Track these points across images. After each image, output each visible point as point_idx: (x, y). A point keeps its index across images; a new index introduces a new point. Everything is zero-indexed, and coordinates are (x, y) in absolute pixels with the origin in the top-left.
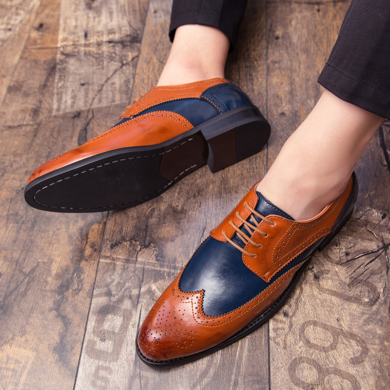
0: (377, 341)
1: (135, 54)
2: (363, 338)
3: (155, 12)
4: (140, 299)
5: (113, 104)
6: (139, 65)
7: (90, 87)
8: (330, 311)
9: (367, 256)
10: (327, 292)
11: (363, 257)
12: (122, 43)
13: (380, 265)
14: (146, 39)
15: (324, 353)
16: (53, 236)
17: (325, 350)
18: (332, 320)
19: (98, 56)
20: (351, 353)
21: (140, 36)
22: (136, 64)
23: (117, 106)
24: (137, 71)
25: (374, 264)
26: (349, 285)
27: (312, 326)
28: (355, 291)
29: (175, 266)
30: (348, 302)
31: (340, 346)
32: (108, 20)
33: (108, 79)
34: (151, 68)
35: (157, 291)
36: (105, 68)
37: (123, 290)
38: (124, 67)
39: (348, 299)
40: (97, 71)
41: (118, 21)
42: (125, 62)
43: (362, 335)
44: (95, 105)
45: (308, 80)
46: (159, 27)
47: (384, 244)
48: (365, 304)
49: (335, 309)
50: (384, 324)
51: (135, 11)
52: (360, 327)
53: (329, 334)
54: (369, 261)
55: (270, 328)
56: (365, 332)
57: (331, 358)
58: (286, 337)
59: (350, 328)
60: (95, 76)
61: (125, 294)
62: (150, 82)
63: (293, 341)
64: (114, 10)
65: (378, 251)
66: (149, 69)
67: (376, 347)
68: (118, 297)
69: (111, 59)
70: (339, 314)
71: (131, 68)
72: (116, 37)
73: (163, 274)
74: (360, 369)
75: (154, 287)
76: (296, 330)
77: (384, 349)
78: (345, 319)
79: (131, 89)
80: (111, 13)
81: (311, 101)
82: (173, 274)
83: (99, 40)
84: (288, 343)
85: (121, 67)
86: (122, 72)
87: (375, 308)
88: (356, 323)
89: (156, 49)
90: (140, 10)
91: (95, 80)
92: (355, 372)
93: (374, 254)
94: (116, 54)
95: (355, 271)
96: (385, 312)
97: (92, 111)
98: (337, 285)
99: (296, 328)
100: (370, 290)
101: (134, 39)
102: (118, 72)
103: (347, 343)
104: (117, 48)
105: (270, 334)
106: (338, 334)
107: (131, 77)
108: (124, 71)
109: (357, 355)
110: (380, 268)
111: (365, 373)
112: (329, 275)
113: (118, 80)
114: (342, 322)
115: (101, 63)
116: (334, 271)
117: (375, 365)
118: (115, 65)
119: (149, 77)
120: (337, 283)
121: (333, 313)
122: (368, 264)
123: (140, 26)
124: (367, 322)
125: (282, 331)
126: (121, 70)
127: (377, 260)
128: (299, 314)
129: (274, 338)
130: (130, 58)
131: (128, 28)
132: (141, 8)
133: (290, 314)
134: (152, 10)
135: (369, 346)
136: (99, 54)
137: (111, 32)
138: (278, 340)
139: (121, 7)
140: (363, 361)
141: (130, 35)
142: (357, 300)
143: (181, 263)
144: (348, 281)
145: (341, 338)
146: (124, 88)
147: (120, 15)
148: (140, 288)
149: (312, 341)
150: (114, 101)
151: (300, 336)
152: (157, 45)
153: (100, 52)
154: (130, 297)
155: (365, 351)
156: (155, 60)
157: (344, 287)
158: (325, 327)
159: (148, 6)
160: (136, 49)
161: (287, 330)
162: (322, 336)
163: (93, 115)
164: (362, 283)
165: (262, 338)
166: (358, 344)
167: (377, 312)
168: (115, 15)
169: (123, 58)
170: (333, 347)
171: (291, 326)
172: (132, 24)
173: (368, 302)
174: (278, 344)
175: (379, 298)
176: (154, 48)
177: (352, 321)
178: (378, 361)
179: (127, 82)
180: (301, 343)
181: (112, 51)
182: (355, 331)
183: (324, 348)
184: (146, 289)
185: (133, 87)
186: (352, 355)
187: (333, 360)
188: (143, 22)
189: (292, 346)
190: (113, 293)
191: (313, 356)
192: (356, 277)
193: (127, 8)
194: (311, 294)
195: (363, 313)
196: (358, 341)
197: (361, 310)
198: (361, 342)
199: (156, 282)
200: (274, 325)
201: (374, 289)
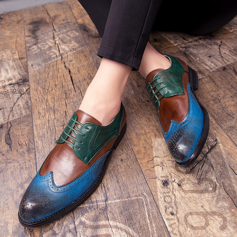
0: (228, 211)
1: (27, 88)
2: (220, 212)
3: (32, 66)
4: (77, 230)
5: (22, 116)
6: (31, 93)
7: (5, 110)
8: (196, 203)
9: (199, 164)
10: (189, 192)
11: (198, 165)
12: (18, 83)
13: (208, 166)
14: (31, 79)
15: (204, 230)
16: (4, 205)
17: (203, 228)
18: (199, 208)
19: (5, 93)
20: (218, 224)
21: (27, 78)
22: (30, 93)
23: (24, 116)
24: (31, 96)
25: (205, 167)
26: (198, 184)
27: (190, 216)
28: (203, 186)
29: (92, 201)
30: (202, 194)
31: (211, 222)
32: (6, 74)
33: (15, 104)
34: (39, 93)
35: (86, 221)
36: (11, 98)
37: (63, 228)
38: (23, 95)
39: (202, 192)
40: (7, 100)
41: (12, 74)
42: (22, 93)
43: (219, 210)
44: (11, 119)
46: (37, 72)
47: (204, 155)
48: (211, 192)
49: (197, 200)
50: (226, 199)
51: (20, 67)
52: (216, 206)
53: (202, 217)
54: (201, 166)
55: (167, 226)
56: (219, 208)
57: (209, 232)
58: (178, 228)
59: (210, 209)
60: (6, 103)
61: (66, 230)
62: (40, 100)
63: (183, 229)
64: (8, 69)
65: (203, 159)
66: (38, 94)
67: (229, 215)
68: (61, 234)
69: (14, 92)
70: (201, 203)
71: (27, 95)
72: (14, 81)
73: (86, 209)
74: (227, 232)
75: (83, 219)
76: (182, 222)
77: (233, 215)
78: (205, 205)
79: (30, 106)
80: (7, 71)
81: (132, 91)
82: (93, 207)
83: (3, 85)
84: (182, 232)
85: (21, 95)
86: (22, 98)
87: (217, 191)
88: (212, 205)
89: (38, 83)
90: (23, 66)
91: (7, 106)
92: (225, 235)
93: (202, 162)
94: (15, 90)
95: (197, 174)
96: (223, 192)
97: (10, 122)
98: (192, 186)
99: (182, 220)
100: (210, 182)
101: (24, 81)
102: (20, 98)
103: (213, 219)
104: (15, 87)
105: (168, 229)
106: (206, 215)
107: (28, 99)
108: (23, 98)
109: (222, 224)
110: (209, 168)
111: (231, 233)
112: (185, 182)
113: (21, 103)
114: (205, 207)
115: (8, 96)
116: (187, 178)
117: (234, 226)
118: (17, 96)
119: (39, 97)
120: (191, 185)
121: (197, 203)
122: (202, 168)
123: (26, 73)
124: (217, 201)
125: (174, 225)
126: (21, 97)
127: (205, 164)
128: (180, 211)
129: (172, 231)
130: (25, 90)
131: (19, 76)
132: (24, 65)
133: (175, 213)
134: (30, 65)
135: (225, 216)
136: (6, 92)
137: (9, 79)
138: (175, 232)
139: (12, 66)
140: (226, 226)
141: (21, 79)
142: (206, 191)
143: (95, 198)
144: (196, 181)
145: (209, 217)
146: (26, 106)
147: (13, 71)
148: (75, 223)
149: (194, 225)
150: (22, 114)
151: (186, 225)
152: (39, 81)
153: (6, 90)
154: (70, 231)
155: (225, 219)
156: (40, 89)
157: (197, 186)
158: (197, 214)
159: (27, 64)
160: (27, 85)
161: (177, 223)
162: (198, 220)
163: (11, 125)
164: (204, 180)
165: (164, 234)
166: (219, 217)
167: (220, 194)
168: (9, 71)
169: (21, 91)
170: (207, 224)
171: (178, 220)
172: (20, 74)
173: (212, 190)
174: (176, 234)
175: (216, 185)
176: (37, 83)
177: (209, 204)
178: (234, 223)
179: (27, 102)
180: (189, 229)
181: (13, 89)
182: (214, 209)
183: (202, 227)
184: (78, 222)
185: (31, 104)
186: (219, 225)
187: (211, 232)
188: (27, 71)
189: (184, 233)
190: (57, 232)
191: (199, 235)
192: (199, 177)
193: (15, 66)
194: (181, 196)
195: (213, 197)
196: (219, 215)
197: (211, 196)
198: (220, 215)
199: (83, 215)
200: (168, 223)
201: (211, 181)
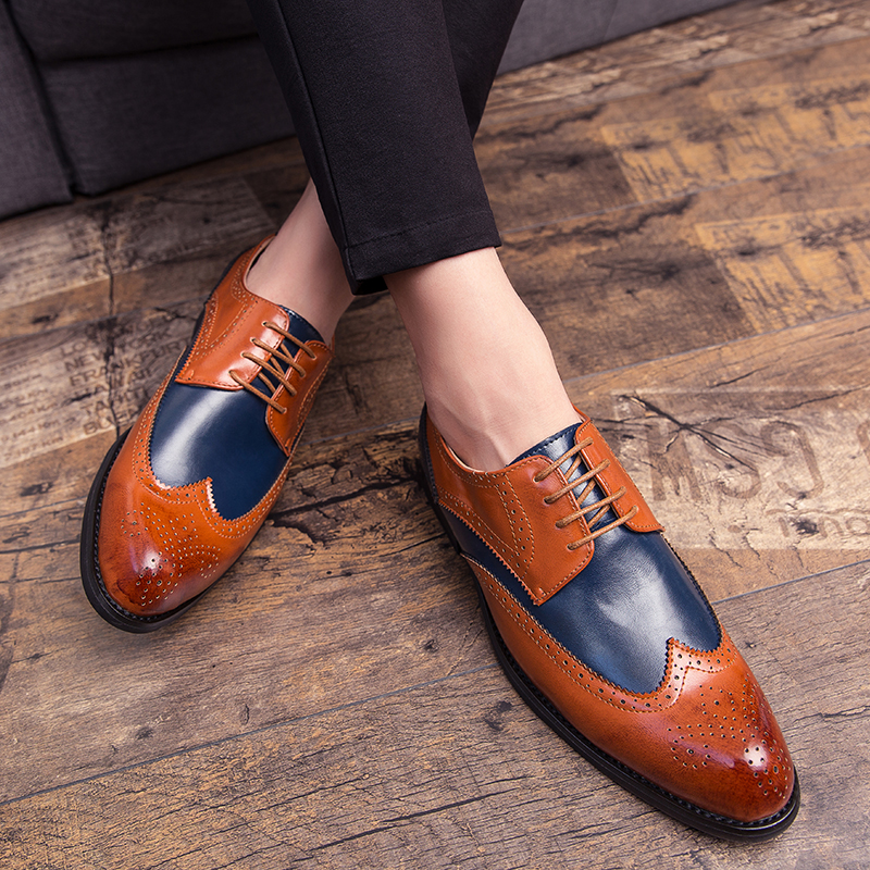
45: (308, 621)
